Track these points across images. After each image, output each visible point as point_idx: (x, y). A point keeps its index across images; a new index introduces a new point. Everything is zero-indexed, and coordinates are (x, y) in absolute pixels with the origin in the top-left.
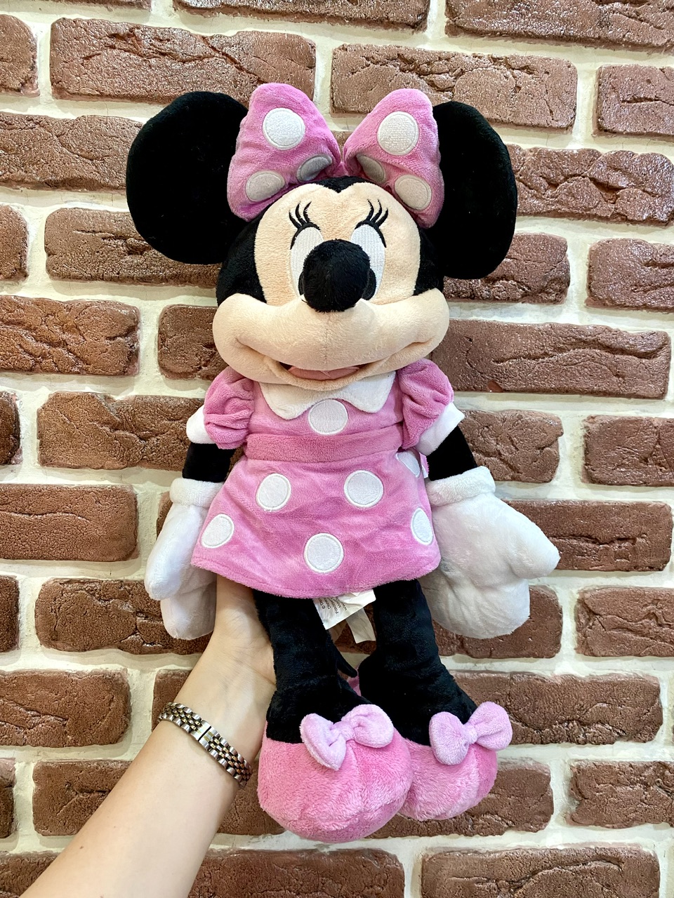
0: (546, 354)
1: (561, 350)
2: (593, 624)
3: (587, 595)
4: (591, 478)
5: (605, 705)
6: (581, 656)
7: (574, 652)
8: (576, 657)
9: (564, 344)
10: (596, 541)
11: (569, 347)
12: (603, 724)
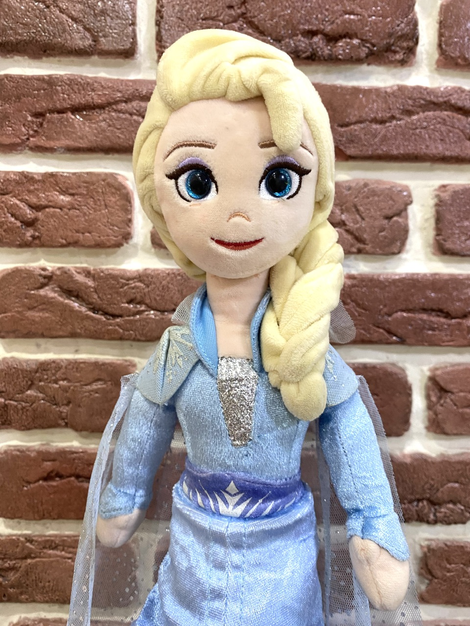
0: (393, 118)
1: (409, 113)
2: (445, 402)
3: (439, 372)
4: (443, 250)
5: (457, 485)
6: (431, 434)
7: (424, 431)
8: (426, 436)
9: (412, 106)
10: (448, 315)
11: (419, 110)
12: (455, 503)
